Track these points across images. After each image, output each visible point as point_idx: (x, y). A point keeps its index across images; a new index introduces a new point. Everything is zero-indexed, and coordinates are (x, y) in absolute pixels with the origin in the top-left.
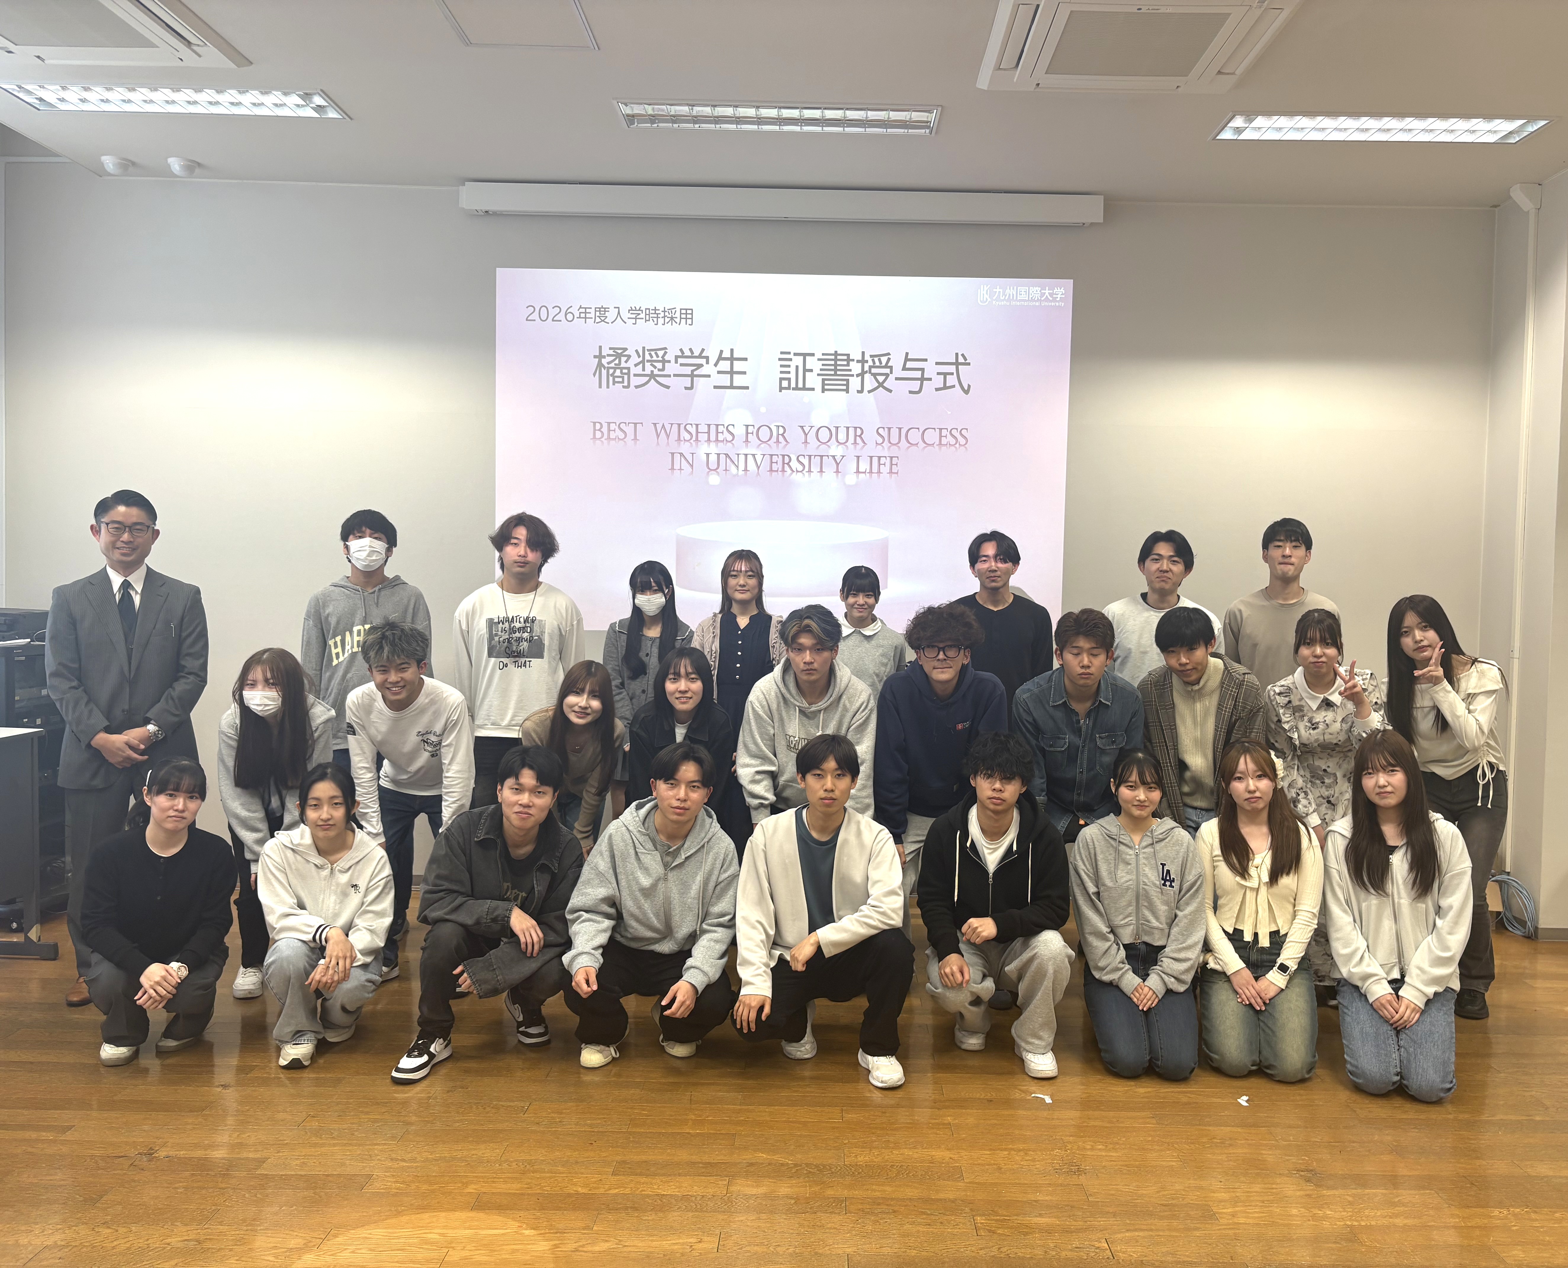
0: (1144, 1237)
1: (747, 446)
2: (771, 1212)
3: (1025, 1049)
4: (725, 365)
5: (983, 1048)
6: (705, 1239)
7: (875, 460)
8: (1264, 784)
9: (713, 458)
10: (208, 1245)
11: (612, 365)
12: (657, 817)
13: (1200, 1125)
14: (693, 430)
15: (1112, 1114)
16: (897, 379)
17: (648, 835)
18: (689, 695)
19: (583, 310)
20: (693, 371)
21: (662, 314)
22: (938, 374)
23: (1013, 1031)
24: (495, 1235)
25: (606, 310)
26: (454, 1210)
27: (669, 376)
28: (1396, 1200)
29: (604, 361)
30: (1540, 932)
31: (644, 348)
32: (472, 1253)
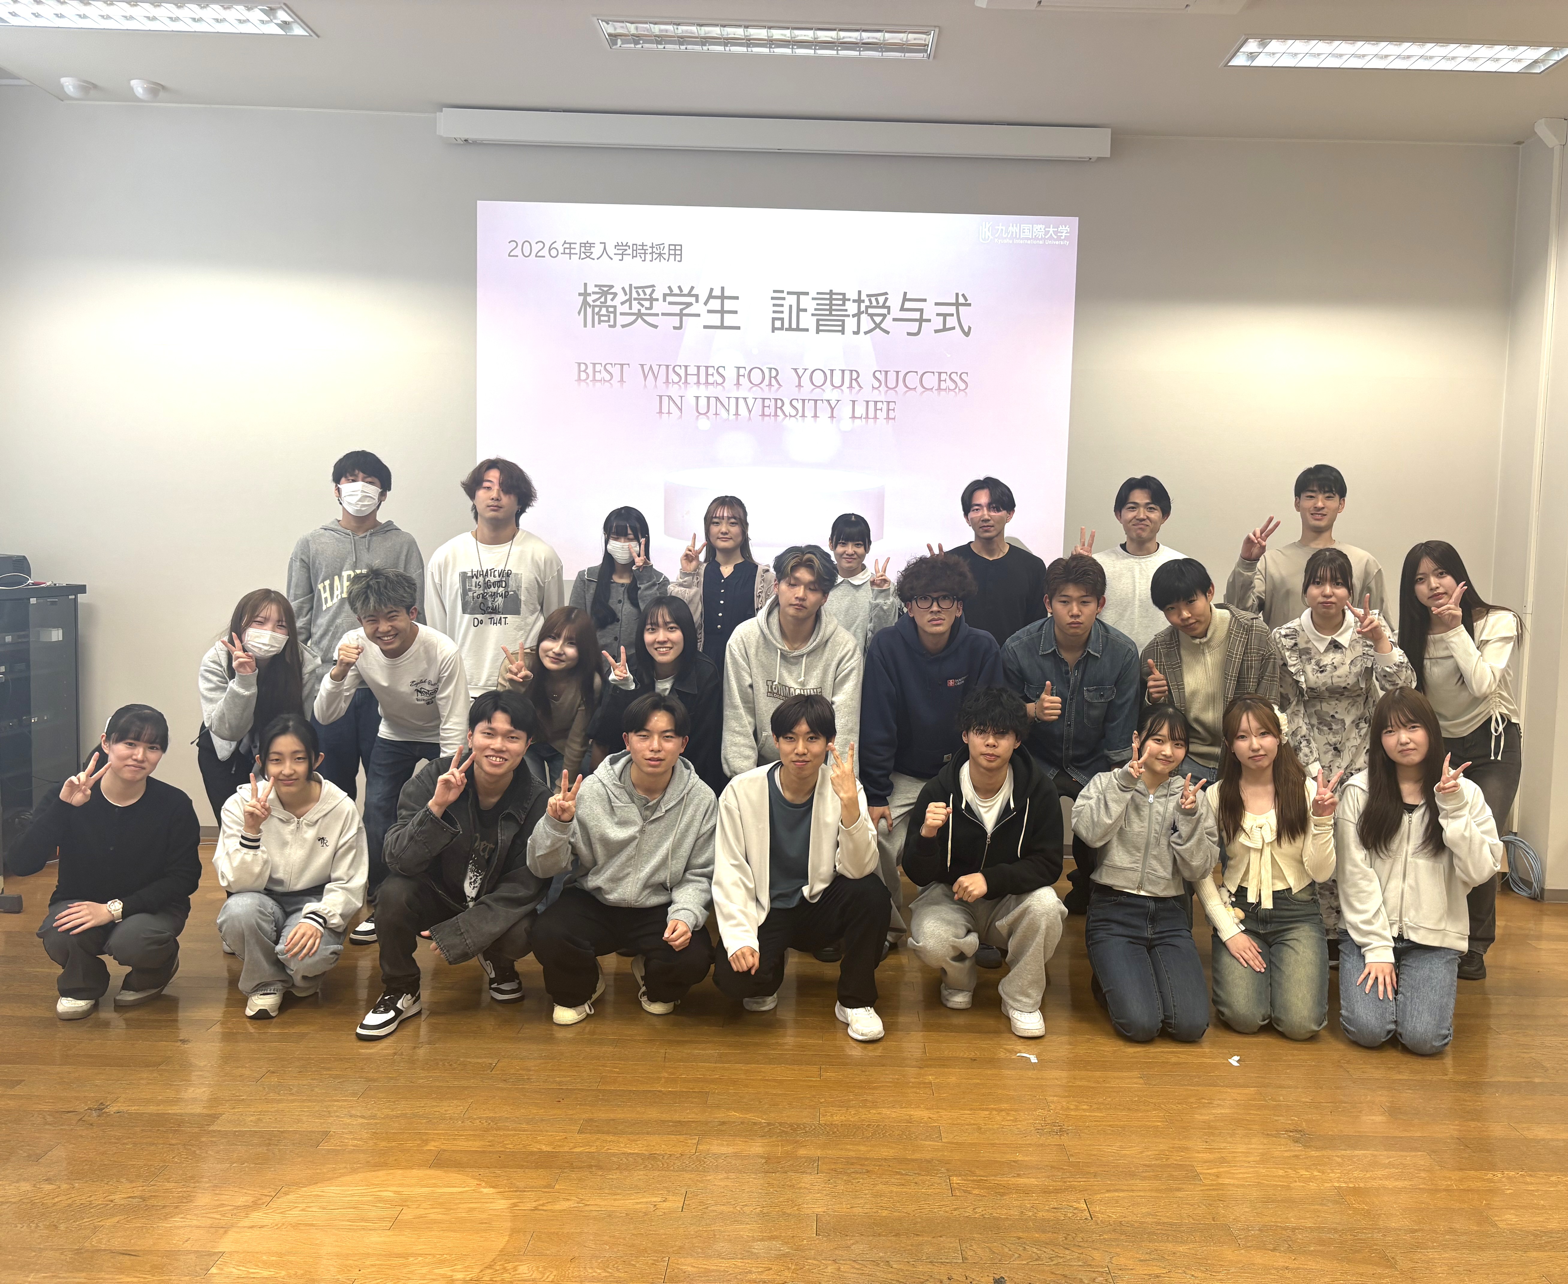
0: (1124, 1198)
1: (738, 389)
2: (740, 1172)
3: (1012, 1007)
4: (715, 304)
5: (969, 1006)
6: (670, 1198)
7: (871, 405)
8: (1269, 742)
9: (703, 402)
10: (151, 1202)
11: (598, 303)
12: (633, 771)
13: (1188, 1085)
14: (682, 372)
15: (1098, 1074)
16: (894, 320)
17: (623, 788)
18: (669, 645)
19: (568, 246)
20: (682, 310)
21: (650, 250)
22: (938, 315)
23: (1000, 988)
24: (452, 1193)
25: (591, 245)
26: (411, 1168)
27: (657, 315)
28: (1387, 1161)
29: (590, 299)
30: (1546, 895)
31: (631, 285)
32: (427, 1211)
